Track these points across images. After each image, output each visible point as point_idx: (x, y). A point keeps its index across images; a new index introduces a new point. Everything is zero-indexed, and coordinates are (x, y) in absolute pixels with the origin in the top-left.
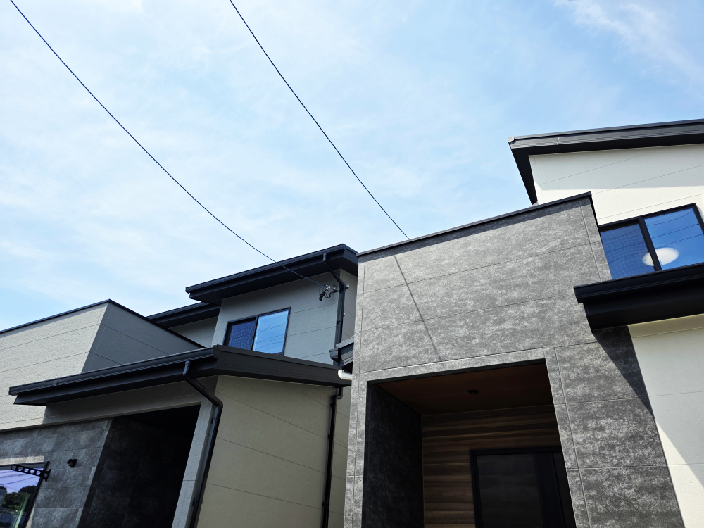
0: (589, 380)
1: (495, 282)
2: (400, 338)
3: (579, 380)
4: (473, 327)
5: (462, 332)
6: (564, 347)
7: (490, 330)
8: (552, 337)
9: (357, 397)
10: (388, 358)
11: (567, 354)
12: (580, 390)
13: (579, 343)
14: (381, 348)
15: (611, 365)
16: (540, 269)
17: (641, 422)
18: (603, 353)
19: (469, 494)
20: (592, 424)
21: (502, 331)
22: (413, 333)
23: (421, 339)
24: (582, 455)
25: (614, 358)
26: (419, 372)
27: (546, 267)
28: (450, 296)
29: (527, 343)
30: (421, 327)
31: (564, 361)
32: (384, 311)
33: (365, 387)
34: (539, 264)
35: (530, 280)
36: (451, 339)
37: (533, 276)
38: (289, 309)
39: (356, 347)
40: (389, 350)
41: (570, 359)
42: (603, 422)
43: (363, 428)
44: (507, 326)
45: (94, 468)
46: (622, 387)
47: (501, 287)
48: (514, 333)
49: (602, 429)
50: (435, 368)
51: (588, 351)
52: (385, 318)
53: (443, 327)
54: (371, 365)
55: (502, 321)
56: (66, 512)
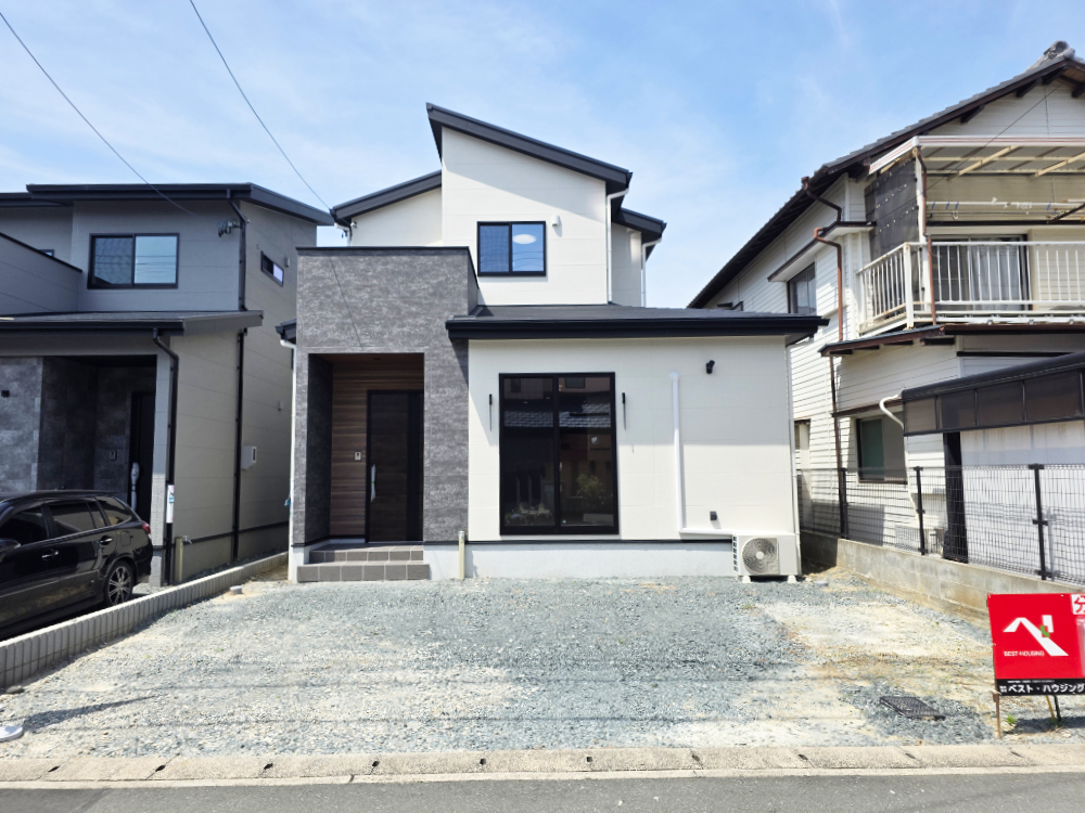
0: (444, 368)
2: (333, 326)
3: (440, 367)
4: (385, 327)
5: (378, 329)
6: (435, 348)
7: (396, 330)
8: (430, 340)
9: (303, 363)
10: (325, 339)
11: (436, 352)
12: (439, 372)
13: (443, 346)
14: (319, 332)
15: (456, 360)
16: (431, 295)
17: (462, 390)
18: (454, 353)
19: (364, 416)
20: (441, 390)
21: (403, 332)
22: (344, 324)
23: (349, 329)
24: (433, 404)
25: (458, 357)
27: (434, 294)
28: (372, 301)
29: (416, 342)
30: (349, 320)
31: (434, 355)
32: (321, 304)
33: (306, 357)
34: (431, 291)
35: (424, 302)
36: (370, 332)
37: (426, 298)
38: (177, 235)
39: (299, 328)
40: (325, 333)
41: (437, 355)
42: (446, 389)
43: (306, 383)
44: (406, 329)
45: (38, 399)
46: (459, 373)
47: (405, 302)
48: (409, 335)
49: (444, 392)
50: (358, 350)
51: (447, 352)
52: (321, 309)
53: (365, 323)
55: (403, 326)
56: (16, 433)
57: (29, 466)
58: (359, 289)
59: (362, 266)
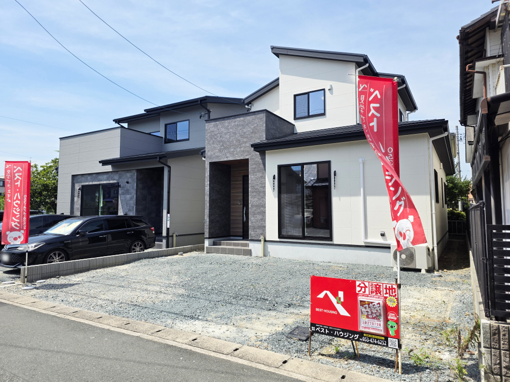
1: (241, 135)
2: (217, 150)
3: (255, 164)
4: (235, 149)
5: (232, 150)
6: (253, 156)
7: (238, 150)
8: (251, 153)
9: (207, 166)
10: (214, 156)
12: (254, 166)
13: (256, 155)
14: (213, 153)
15: (261, 161)
17: (263, 174)
18: (260, 158)
20: (255, 174)
22: (221, 149)
23: (223, 151)
24: (252, 180)
25: (262, 159)
26: (222, 160)
27: (252, 132)
28: (230, 139)
29: (246, 154)
30: (223, 147)
32: (213, 142)
33: (209, 163)
35: (248, 136)
36: (230, 151)
38: (189, 120)
39: (206, 152)
40: (215, 153)
41: (253, 159)
43: (209, 174)
44: (242, 149)
45: (135, 184)
46: (262, 166)
47: (242, 137)
48: (243, 151)
49: (256, 175)
50: (226, 159)
51: (257, 157)
52: (213, 144)
53: (228, 148)
54: (210, 157)
56: (130, 196)
57: (133, 207)
58: (226, 134)
59: (227, 124)
